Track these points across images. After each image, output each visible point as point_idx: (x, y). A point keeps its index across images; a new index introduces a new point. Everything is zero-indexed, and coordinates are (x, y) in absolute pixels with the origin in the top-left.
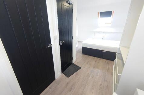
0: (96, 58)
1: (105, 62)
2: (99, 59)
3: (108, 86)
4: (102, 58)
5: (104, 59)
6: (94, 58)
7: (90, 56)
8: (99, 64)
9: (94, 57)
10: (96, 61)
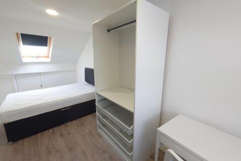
0: (55, 129)
1: (77, 124)
2: (63, 126)
3: (110, 156)
4: (67, 122)
5: (71, 121)
6: (53, 132)
7: (39, 135)
8: (71, 136)
9: (51, 130)
10: (62, 135)
